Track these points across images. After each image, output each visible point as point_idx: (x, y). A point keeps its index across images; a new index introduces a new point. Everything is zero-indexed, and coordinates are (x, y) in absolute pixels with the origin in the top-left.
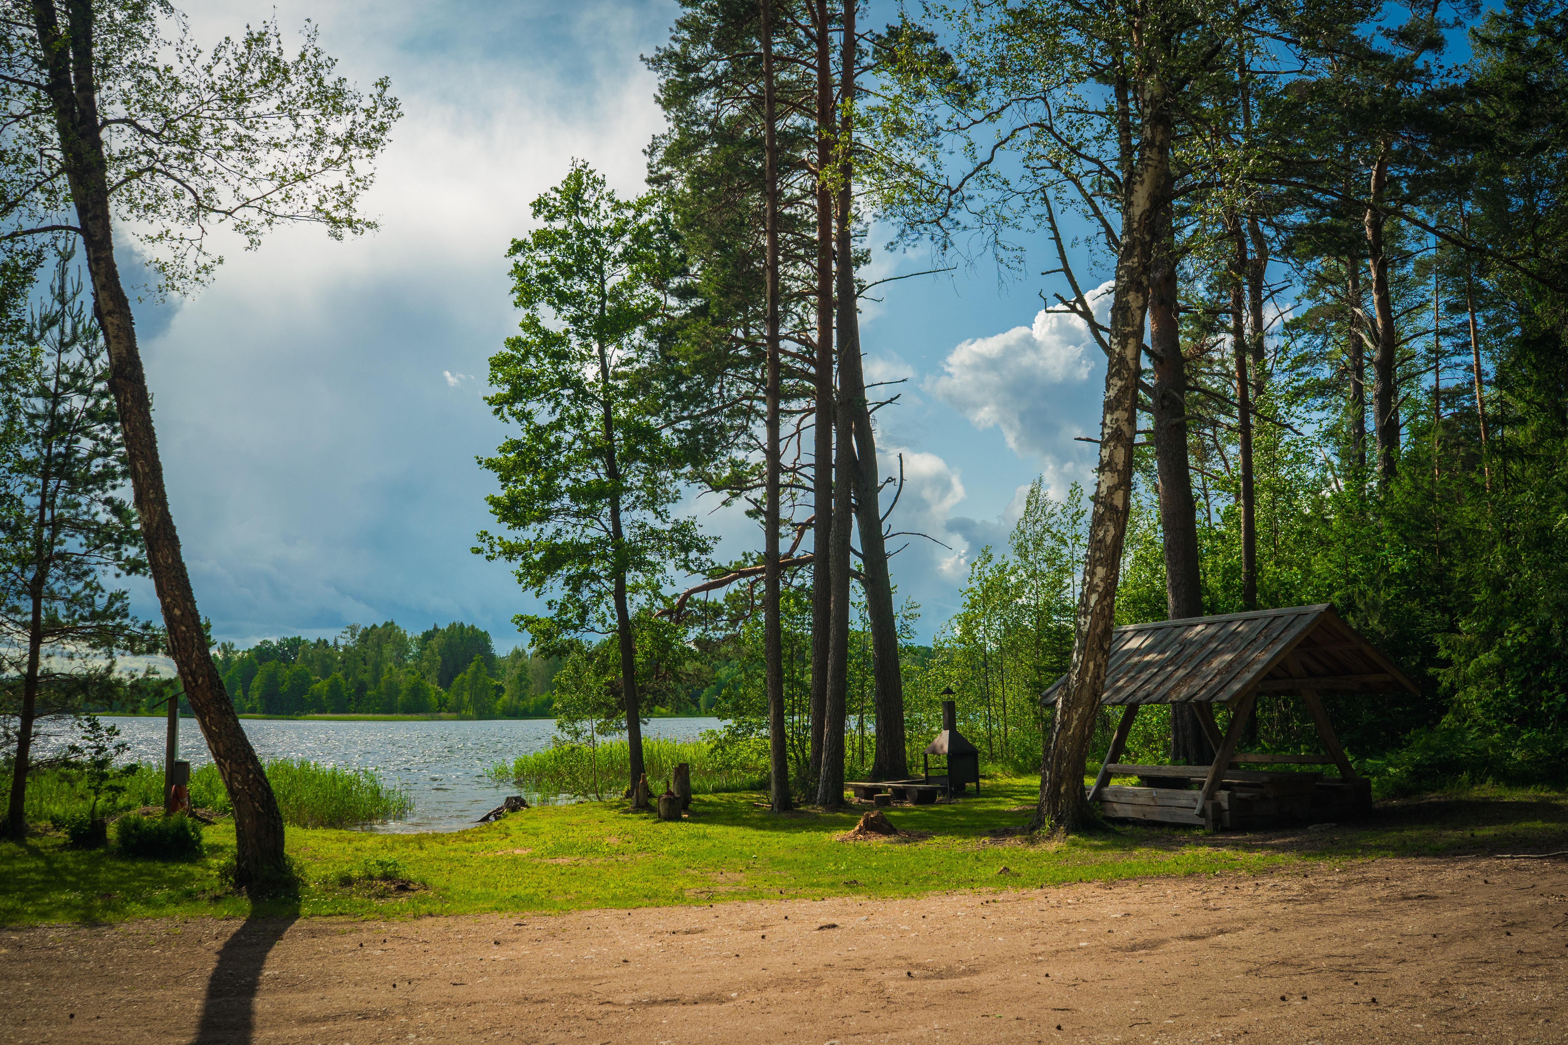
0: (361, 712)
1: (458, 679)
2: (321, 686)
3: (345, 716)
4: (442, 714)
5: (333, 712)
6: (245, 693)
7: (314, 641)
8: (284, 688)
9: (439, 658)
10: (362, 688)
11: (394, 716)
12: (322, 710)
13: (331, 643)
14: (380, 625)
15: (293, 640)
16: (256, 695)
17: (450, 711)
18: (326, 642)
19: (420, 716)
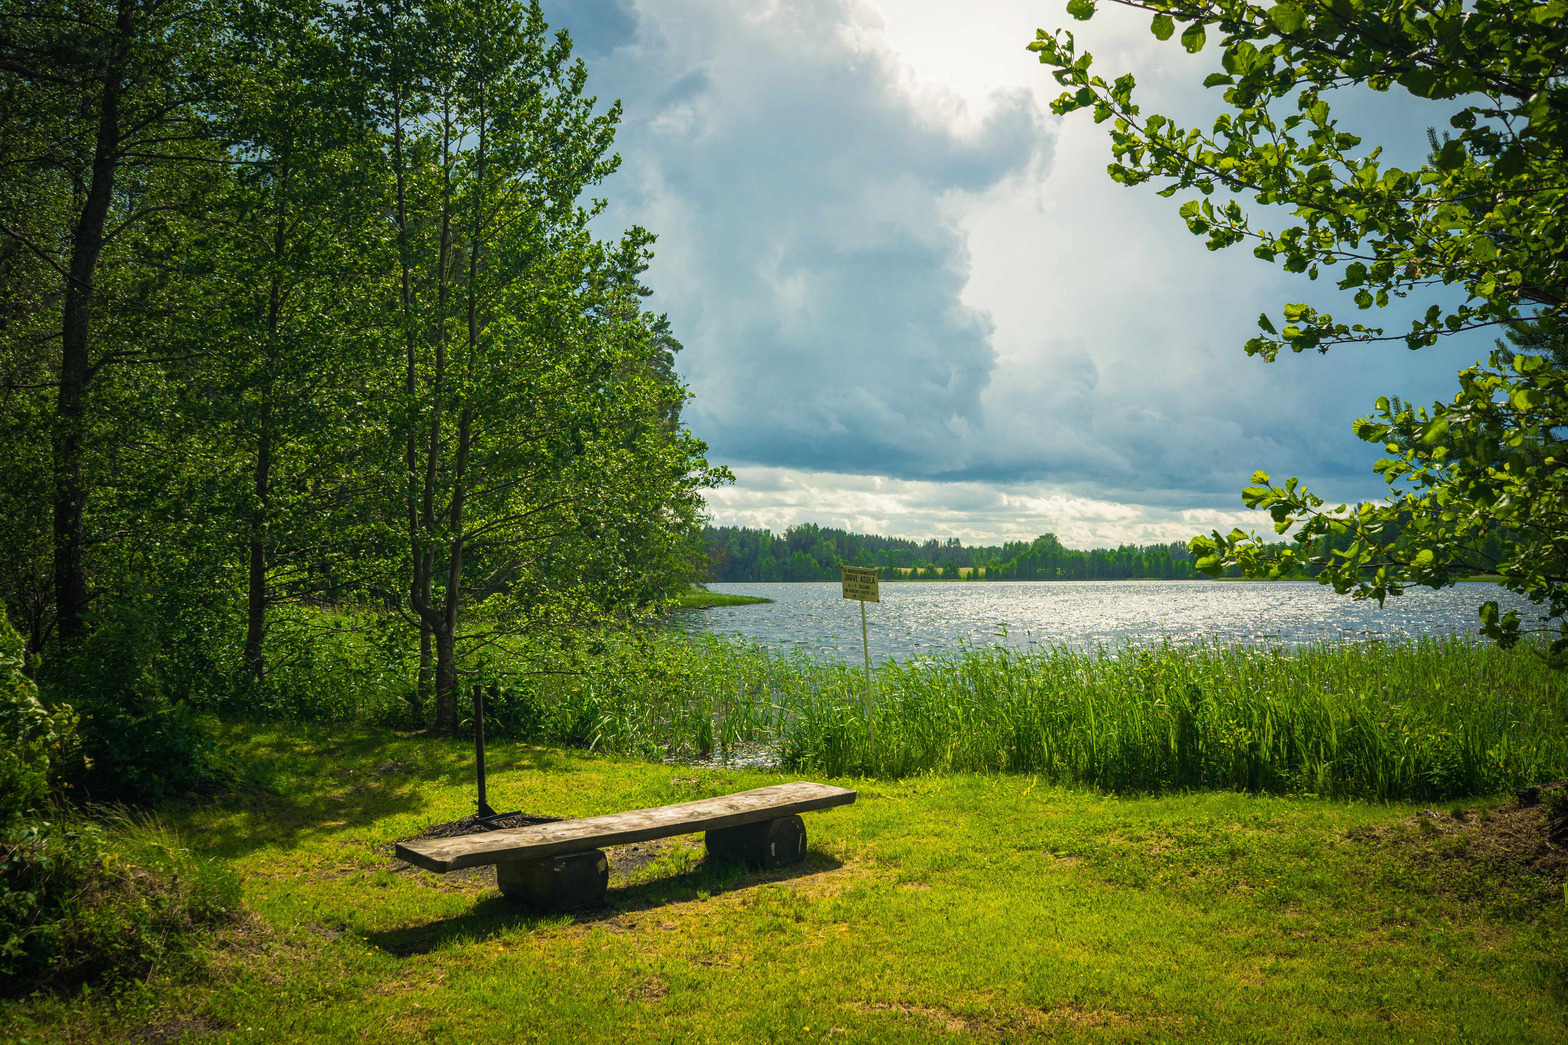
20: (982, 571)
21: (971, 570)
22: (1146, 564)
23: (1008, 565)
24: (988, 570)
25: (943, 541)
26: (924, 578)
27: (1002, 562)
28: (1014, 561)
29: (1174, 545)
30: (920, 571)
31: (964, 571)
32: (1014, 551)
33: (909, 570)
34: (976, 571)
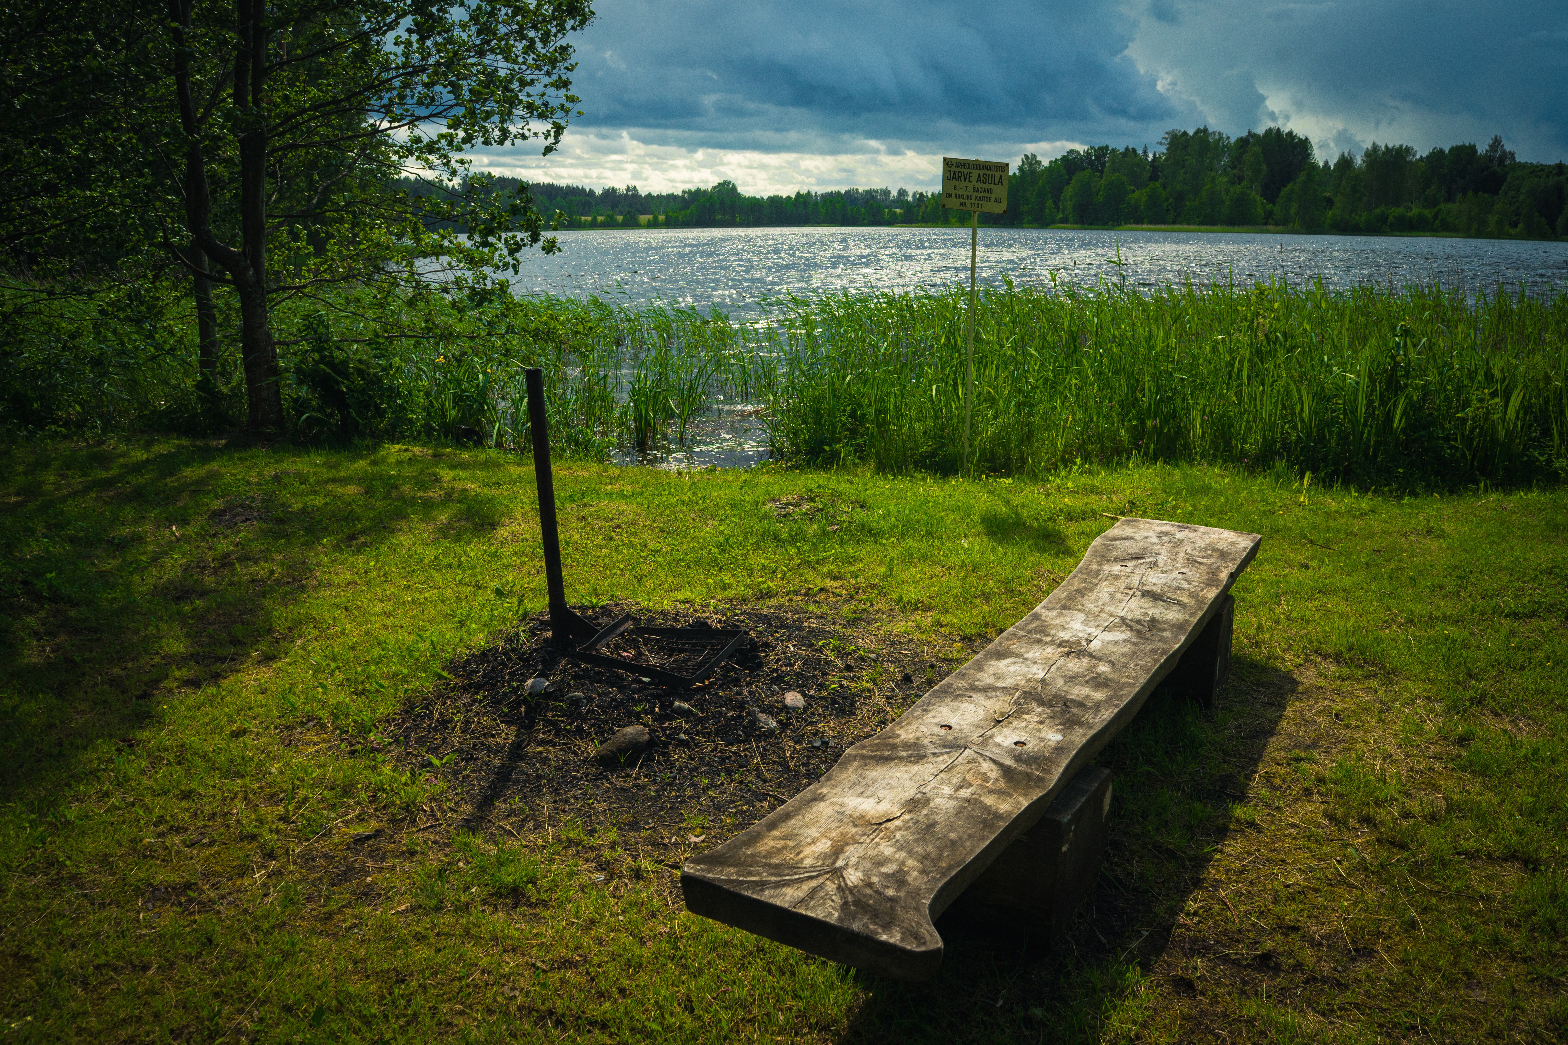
0: (1181, 223)
1: (1285, 191)
2: (1139, 196)
3: (1163, 227)
4: (1270, 227)
5: (1150, 223)
6: (1056, 203)
7: (1122, 150)
8: (1099, 198)
9: (1264, 167)
10: (1180, 198)
11: (1215, 228)
12: (1139, 221)
13: (1140, 152)
14: (1191, 132)
15: (1101, 149)
16: (1069, 205)
17: (1276, 224)
18: (1134, 150)
19: (1245, 228)
20: (662, 218)
21: (651, 217)
22: (822, 211)
23: (688, 212)
24: (667, 216)
25: (621, 187)
26: (604, 226)
27: (681, 209)
28: (693, 207)
29: (848, 192)
30: (600, 218)
31: (644, 218)
32: (695, 197)
33: (589, 218)
34: (656, 218)
